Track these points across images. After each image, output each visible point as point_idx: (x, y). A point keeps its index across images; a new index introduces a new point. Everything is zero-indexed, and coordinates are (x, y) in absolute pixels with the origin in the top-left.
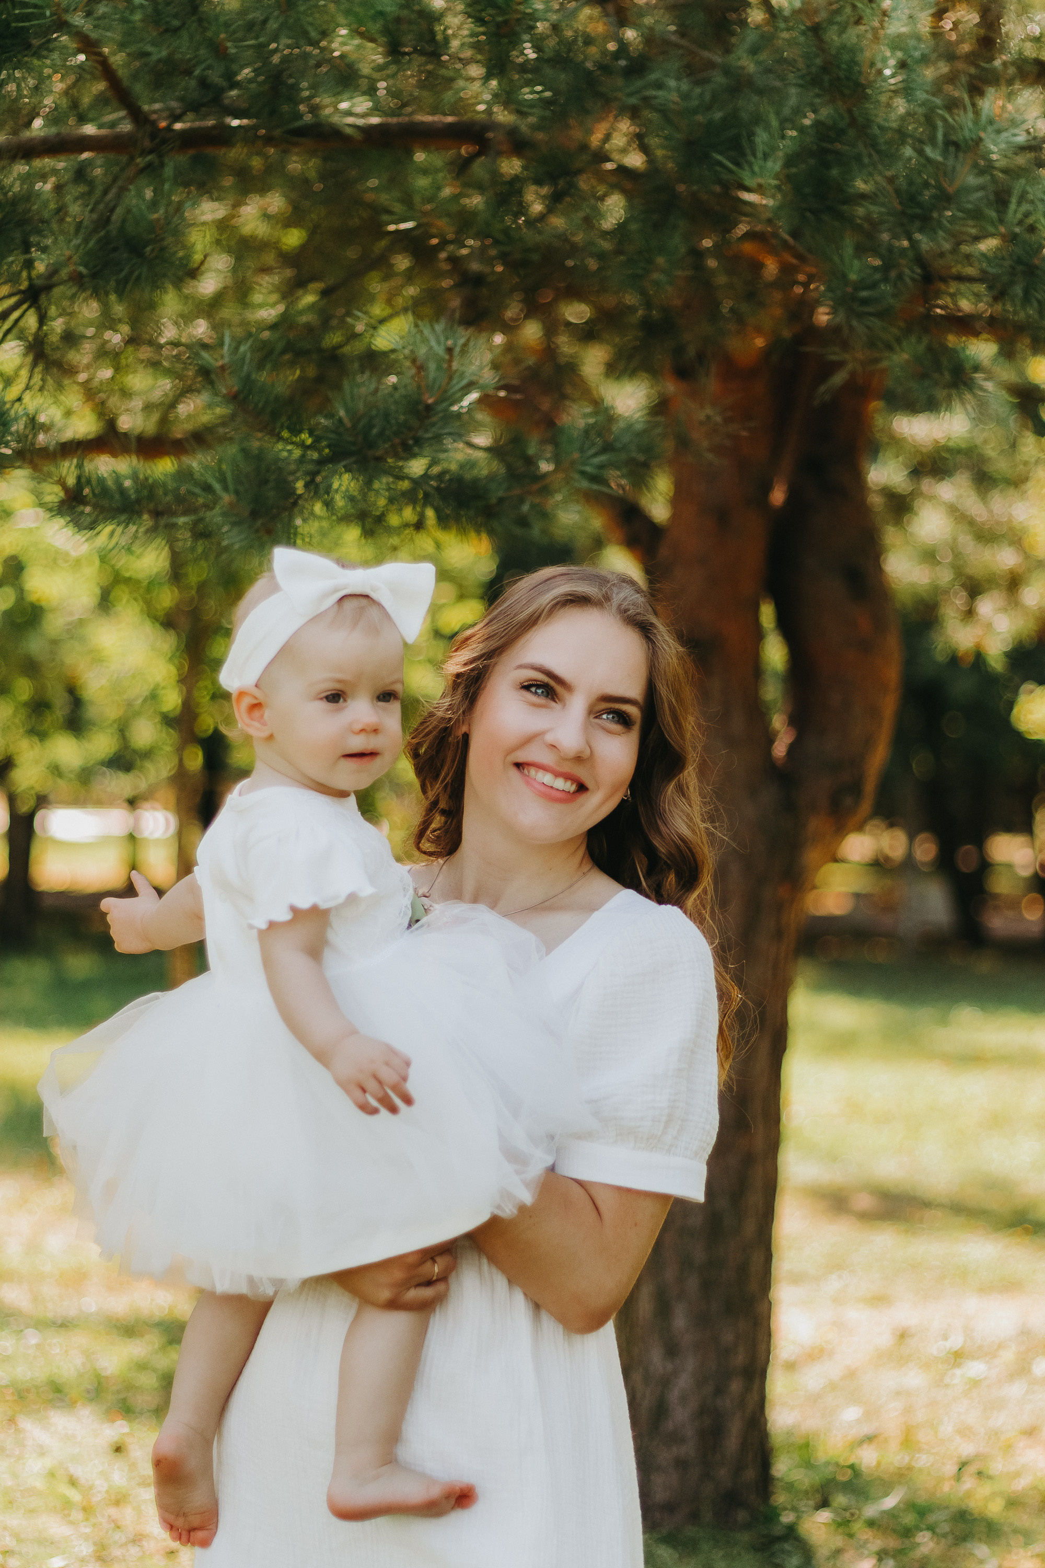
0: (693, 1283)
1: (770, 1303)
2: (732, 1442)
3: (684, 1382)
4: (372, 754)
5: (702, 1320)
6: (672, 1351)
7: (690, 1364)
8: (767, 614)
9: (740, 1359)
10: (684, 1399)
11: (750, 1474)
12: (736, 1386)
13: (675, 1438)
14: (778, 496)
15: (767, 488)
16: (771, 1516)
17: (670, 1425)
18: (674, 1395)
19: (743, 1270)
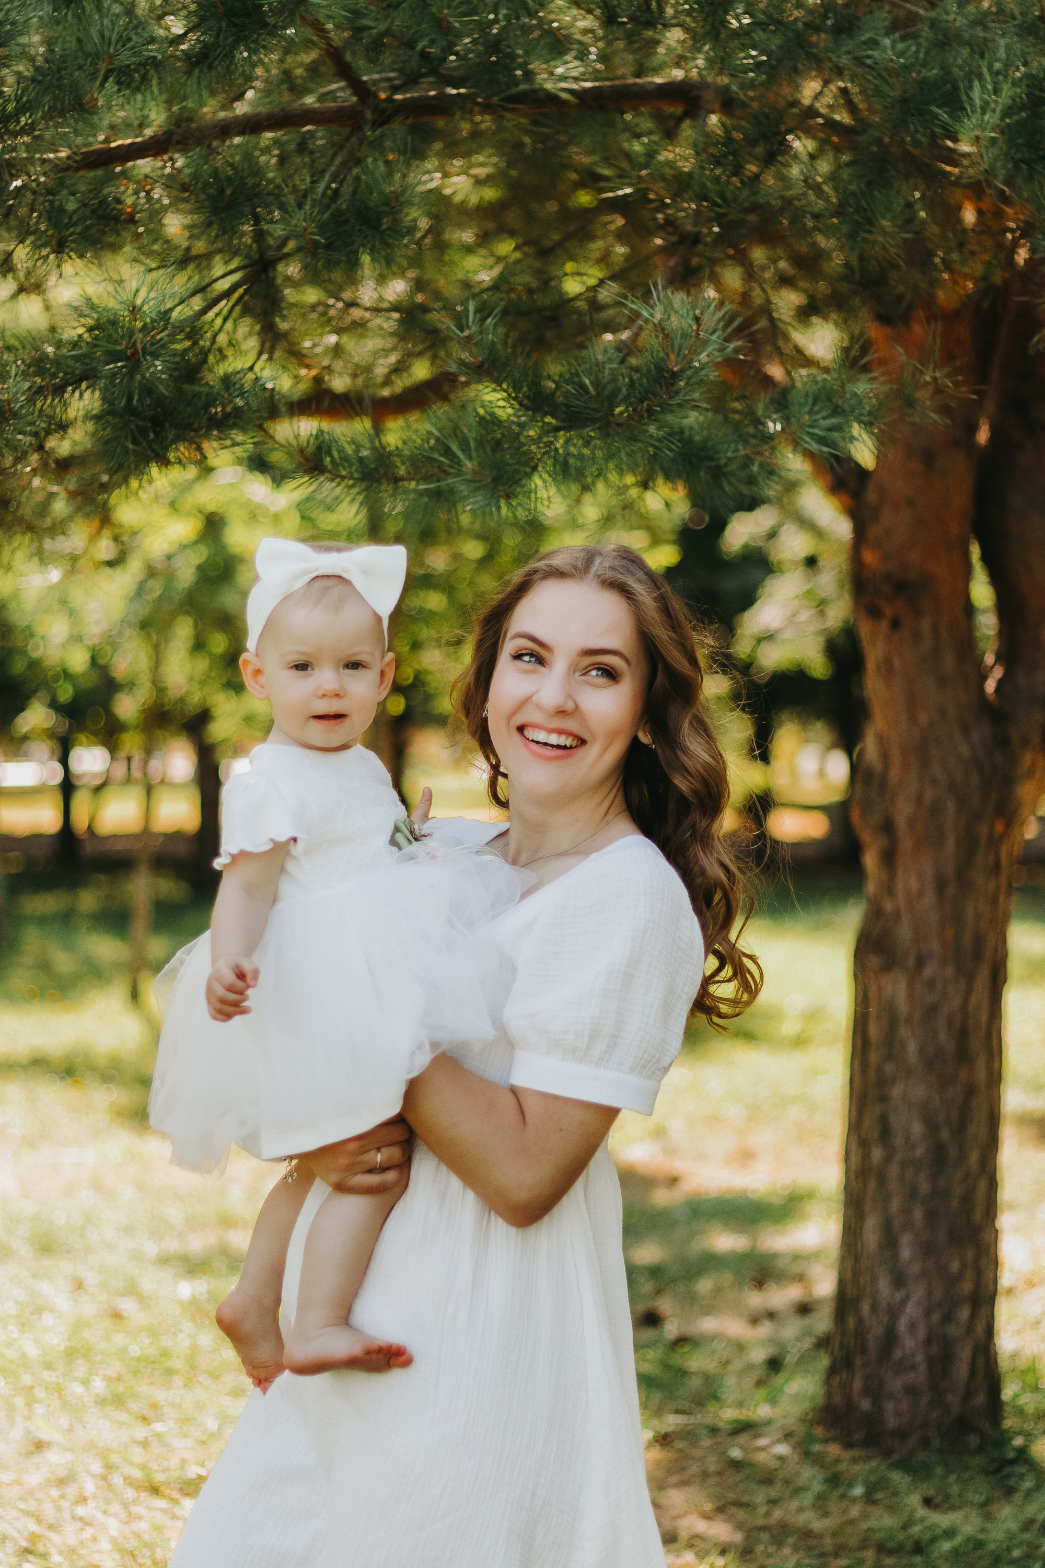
0: (918, 1214)
1: (997, 1231)
2: (962, 1369)
3: (912, 1310)
4: (338, 717)
5: (928, 1250)
6: (899, 1280)
7: (918, 1292)
8: (975, 551)
9: (967, 1287)
10: (912, 1326)
11: (980, 1399)
12: (964, 1313)
13: (905, 1366)
14: (983, 436)
15: (972, 429)
16: (1002, 1440)
17: (898, 1354)
18: (902, 1324)
19: (967, 1199)
